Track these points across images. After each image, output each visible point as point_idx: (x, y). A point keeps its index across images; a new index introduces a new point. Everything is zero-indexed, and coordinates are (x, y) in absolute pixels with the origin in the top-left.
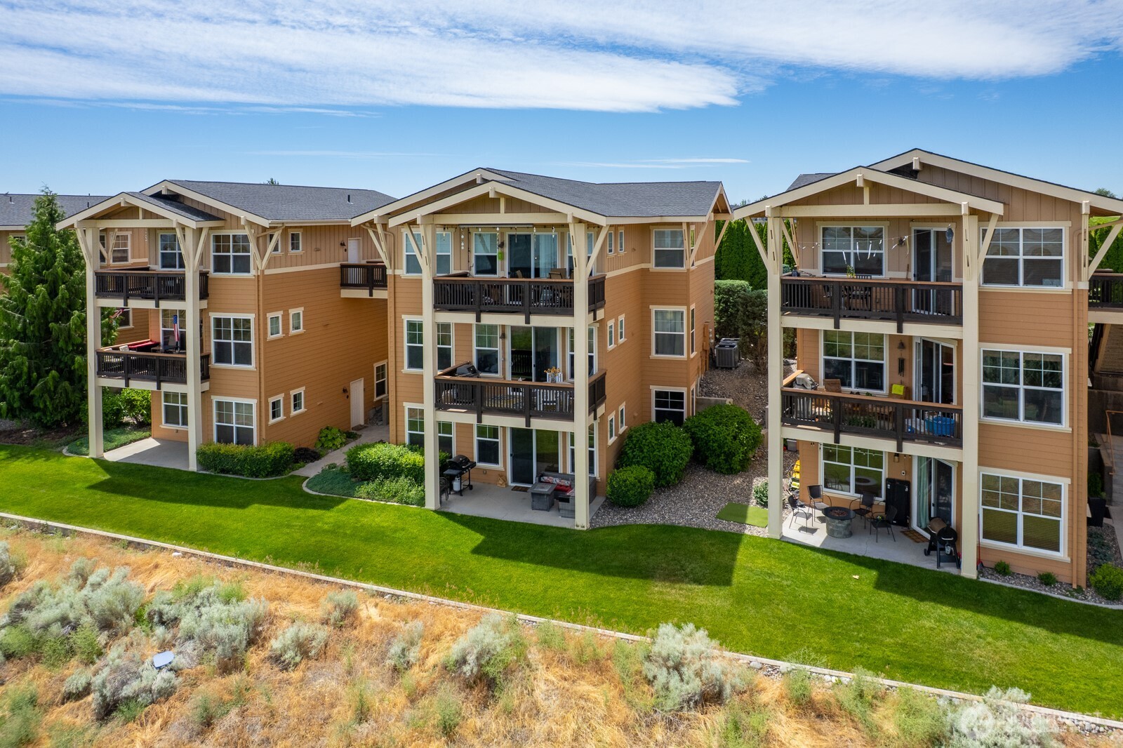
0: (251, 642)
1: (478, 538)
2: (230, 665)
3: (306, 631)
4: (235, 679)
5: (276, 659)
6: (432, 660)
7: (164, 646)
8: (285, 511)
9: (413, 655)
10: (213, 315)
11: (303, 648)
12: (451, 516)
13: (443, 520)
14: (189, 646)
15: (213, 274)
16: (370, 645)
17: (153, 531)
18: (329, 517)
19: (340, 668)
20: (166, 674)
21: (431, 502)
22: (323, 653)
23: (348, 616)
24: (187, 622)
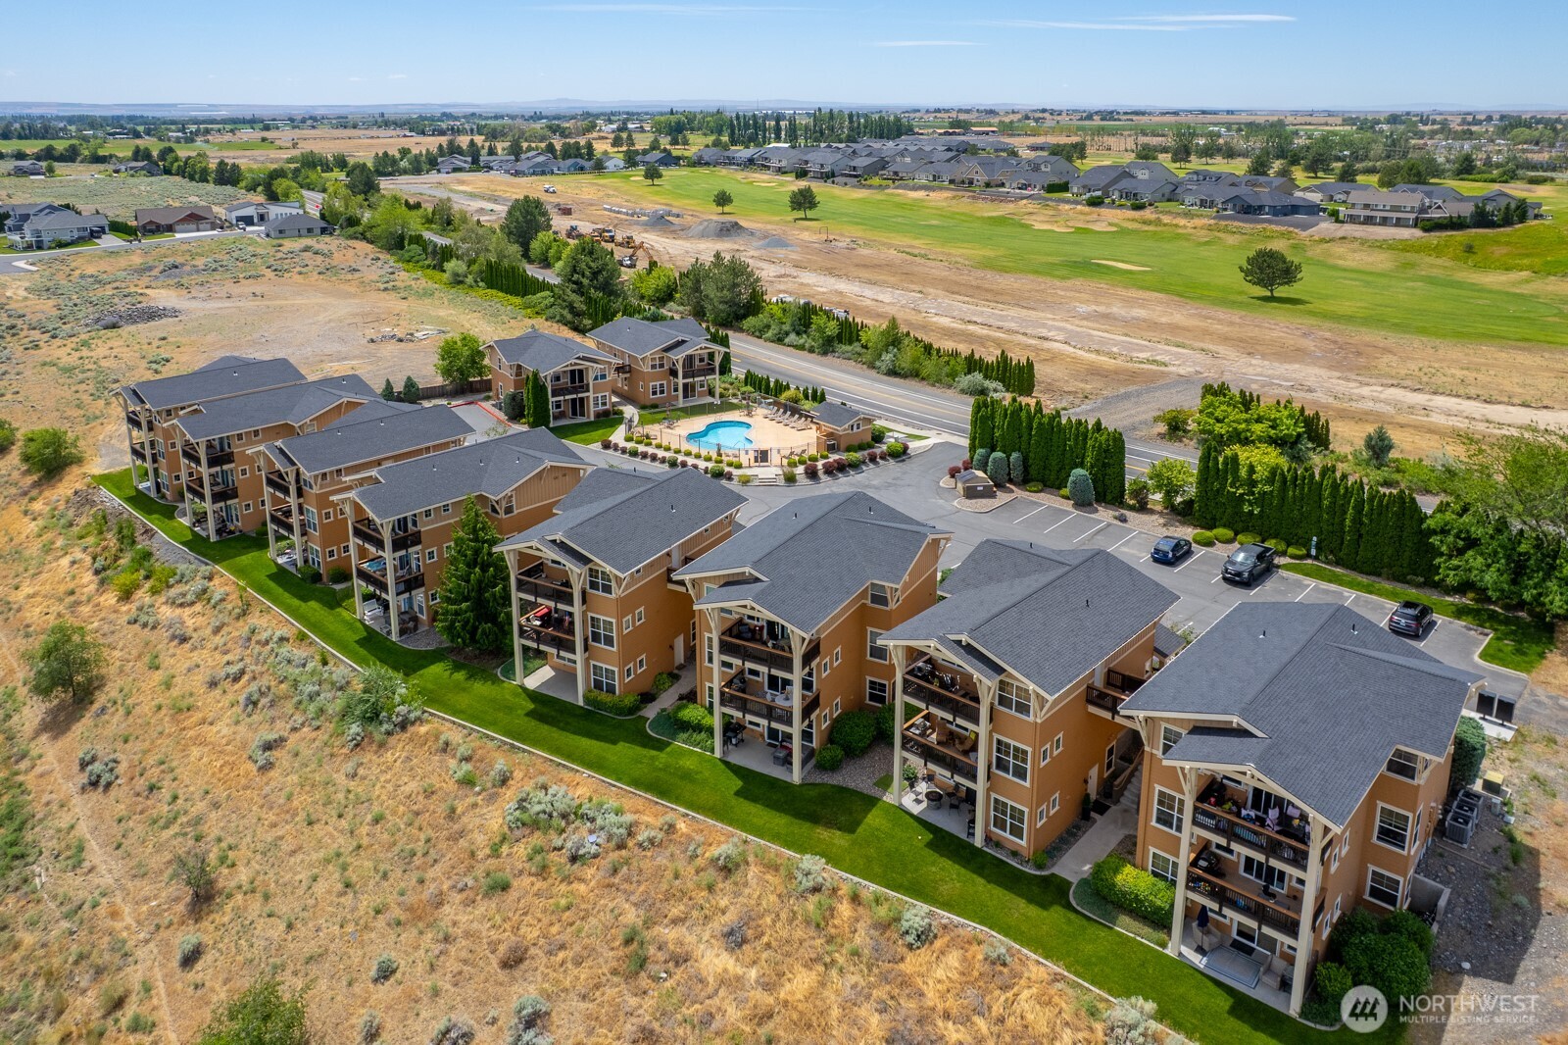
0: (629, 835)
1: (738, 783)
2: (621, 846)
3: (653, 834)
4: (624, 852)
5: (640, 845)
6: (707, 855)
7: (591, 832)
8: (639, 750)
9: (699, 851)
10: (590, 614)
11: (651, 841)
12: (727, 764)
13: (723, 767)
14: (603, 834)
15: (589, 590)
16: (681, 843)
17: (569, 757)
18: (662, 757)
19: (668, 853)
20: (594, 847)
21: (718, 754)
22: (660, 844)
23: (671, 828)
24: (599, 821)
